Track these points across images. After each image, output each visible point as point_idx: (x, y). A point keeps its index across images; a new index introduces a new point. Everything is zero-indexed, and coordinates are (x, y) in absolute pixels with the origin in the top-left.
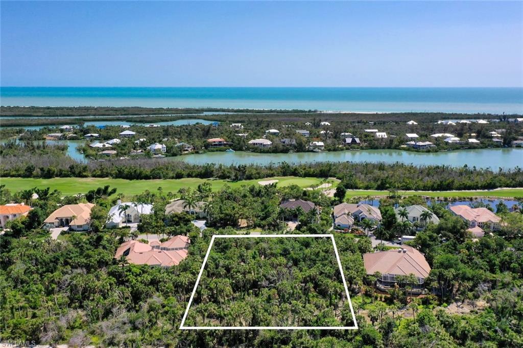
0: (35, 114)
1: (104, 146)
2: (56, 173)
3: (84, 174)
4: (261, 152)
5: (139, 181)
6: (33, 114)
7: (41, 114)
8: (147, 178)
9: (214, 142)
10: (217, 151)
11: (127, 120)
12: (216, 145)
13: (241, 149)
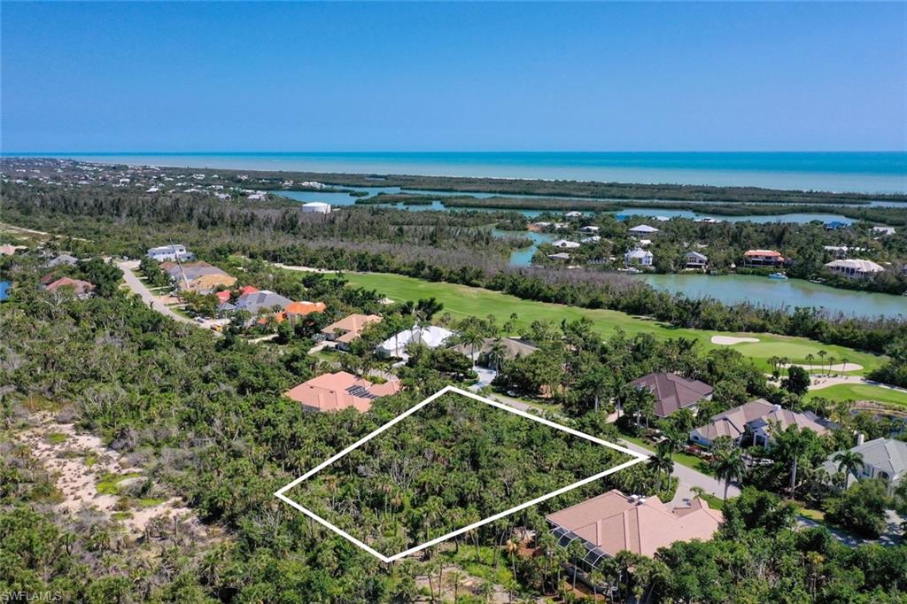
0: (576, 193)
1: (564, 244)
2: (444, 275)
3: (474, 281)
4: (838, 287)
5: (535, 302)
6: (572, 193)
7: (585, 193)
8: (547, 300)
9: (756, 256)
10: (753, 273)
11: (696, 208)
12: (759, 263)
13: (802, 276)
